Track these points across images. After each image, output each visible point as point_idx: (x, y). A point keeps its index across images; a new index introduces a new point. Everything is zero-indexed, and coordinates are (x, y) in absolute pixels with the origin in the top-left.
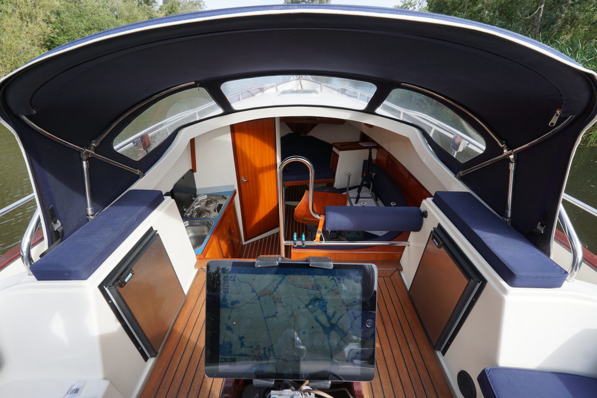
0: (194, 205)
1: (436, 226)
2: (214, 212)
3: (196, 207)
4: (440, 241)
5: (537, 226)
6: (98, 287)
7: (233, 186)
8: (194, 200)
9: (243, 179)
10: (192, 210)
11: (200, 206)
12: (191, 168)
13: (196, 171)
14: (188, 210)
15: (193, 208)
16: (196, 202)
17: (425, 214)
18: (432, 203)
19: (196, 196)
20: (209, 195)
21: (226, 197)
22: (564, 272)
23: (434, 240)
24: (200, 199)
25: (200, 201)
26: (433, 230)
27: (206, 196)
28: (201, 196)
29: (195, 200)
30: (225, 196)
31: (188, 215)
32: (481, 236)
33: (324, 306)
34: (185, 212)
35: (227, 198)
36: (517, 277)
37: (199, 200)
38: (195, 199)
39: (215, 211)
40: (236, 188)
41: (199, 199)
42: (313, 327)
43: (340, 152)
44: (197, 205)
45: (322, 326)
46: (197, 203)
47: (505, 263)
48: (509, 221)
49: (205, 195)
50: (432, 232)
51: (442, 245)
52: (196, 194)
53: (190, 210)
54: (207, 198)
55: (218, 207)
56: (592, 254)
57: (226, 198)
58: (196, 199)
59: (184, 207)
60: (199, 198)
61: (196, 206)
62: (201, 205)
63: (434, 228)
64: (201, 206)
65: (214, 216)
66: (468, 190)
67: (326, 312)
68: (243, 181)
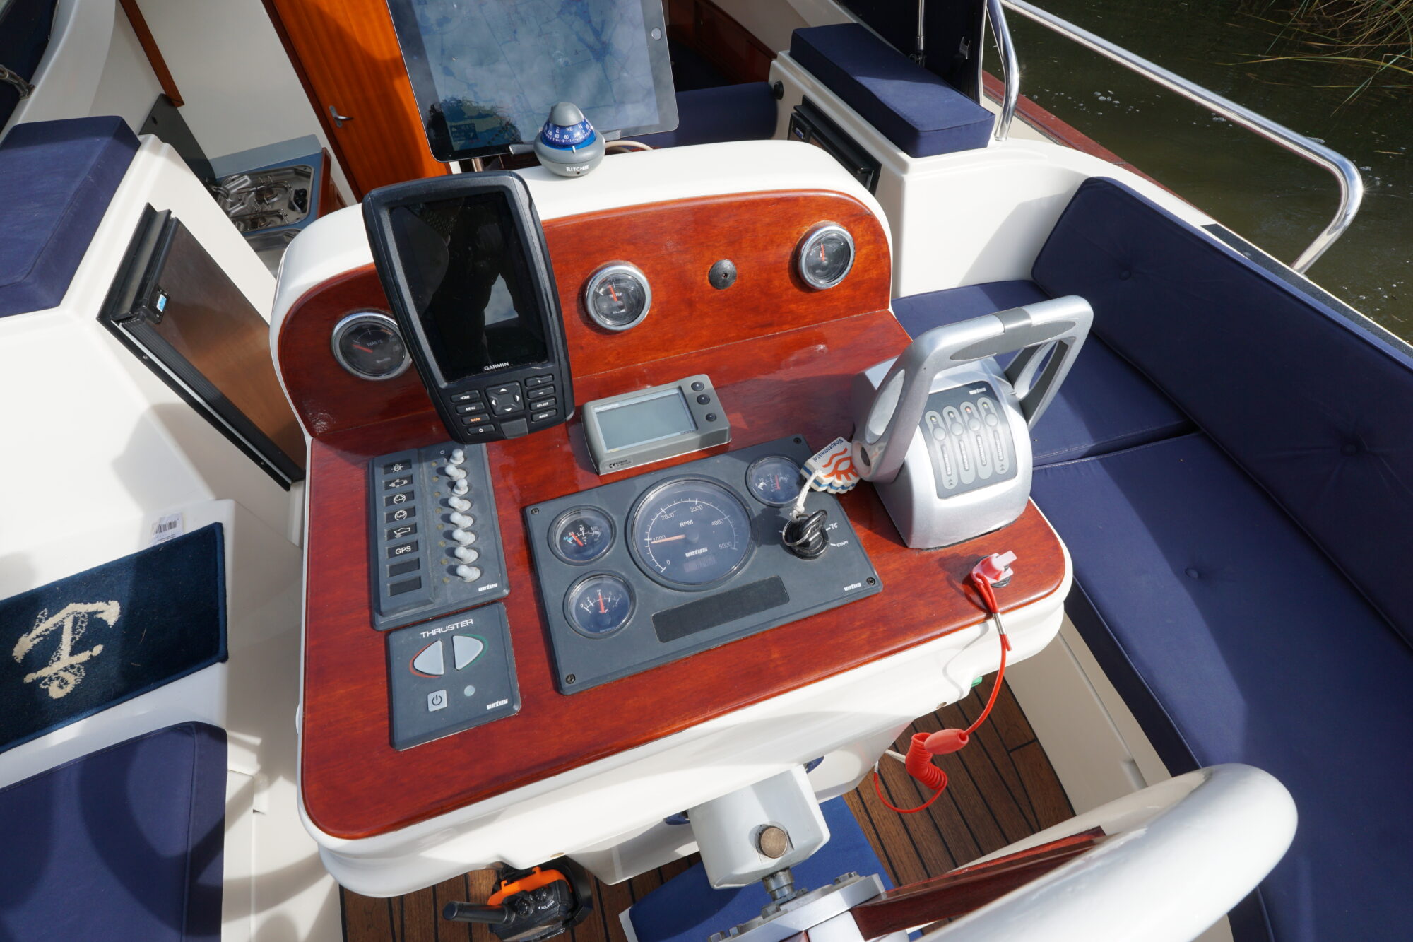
1: (800, 103)
2: (290, 211)
3: (233, 210)
4: (806, 125)
5: (959, 48)
6: (97, 319)
7: (315, 138)
8: (218, 193)
9: (334, 115)
11: (242, 207)
12: (162, 92)
13: (181, 103)
16: (225, 197)
17: (778, 92)
18: (789, 59)
19: (216, 182)
20: (254, 175)
21: (309, 171)
22: (989, 114)
23: (797, 130)
25: (235, 192)
26: (795, 111)
27: (246, 177)
28: (233, 180)
30: (302, 169)
32: (871, 88)
33: (585, 12)
35: (311, 174)
36: (922, 134)
39: (293, 208)
40: (325, 143)
41: (232, 188)
42: (577, 53)
44: (233, 204)
45: (589, 47)
46: (229, 200)
47: (905, 118)
48: (922, 60)
49: (242, 175)
50: (792, 117)
51: (811, 135)
52: (214, 177)
54: (255, 183)
55: (295, 198)
56: (1049, 114)
57: (309, 175)
58: (222, 189)
60: (229, 187)
63: (795, 108)
65: (298, 219)
66: (854, 18)
67: (590, 22)
68: (336, 120)
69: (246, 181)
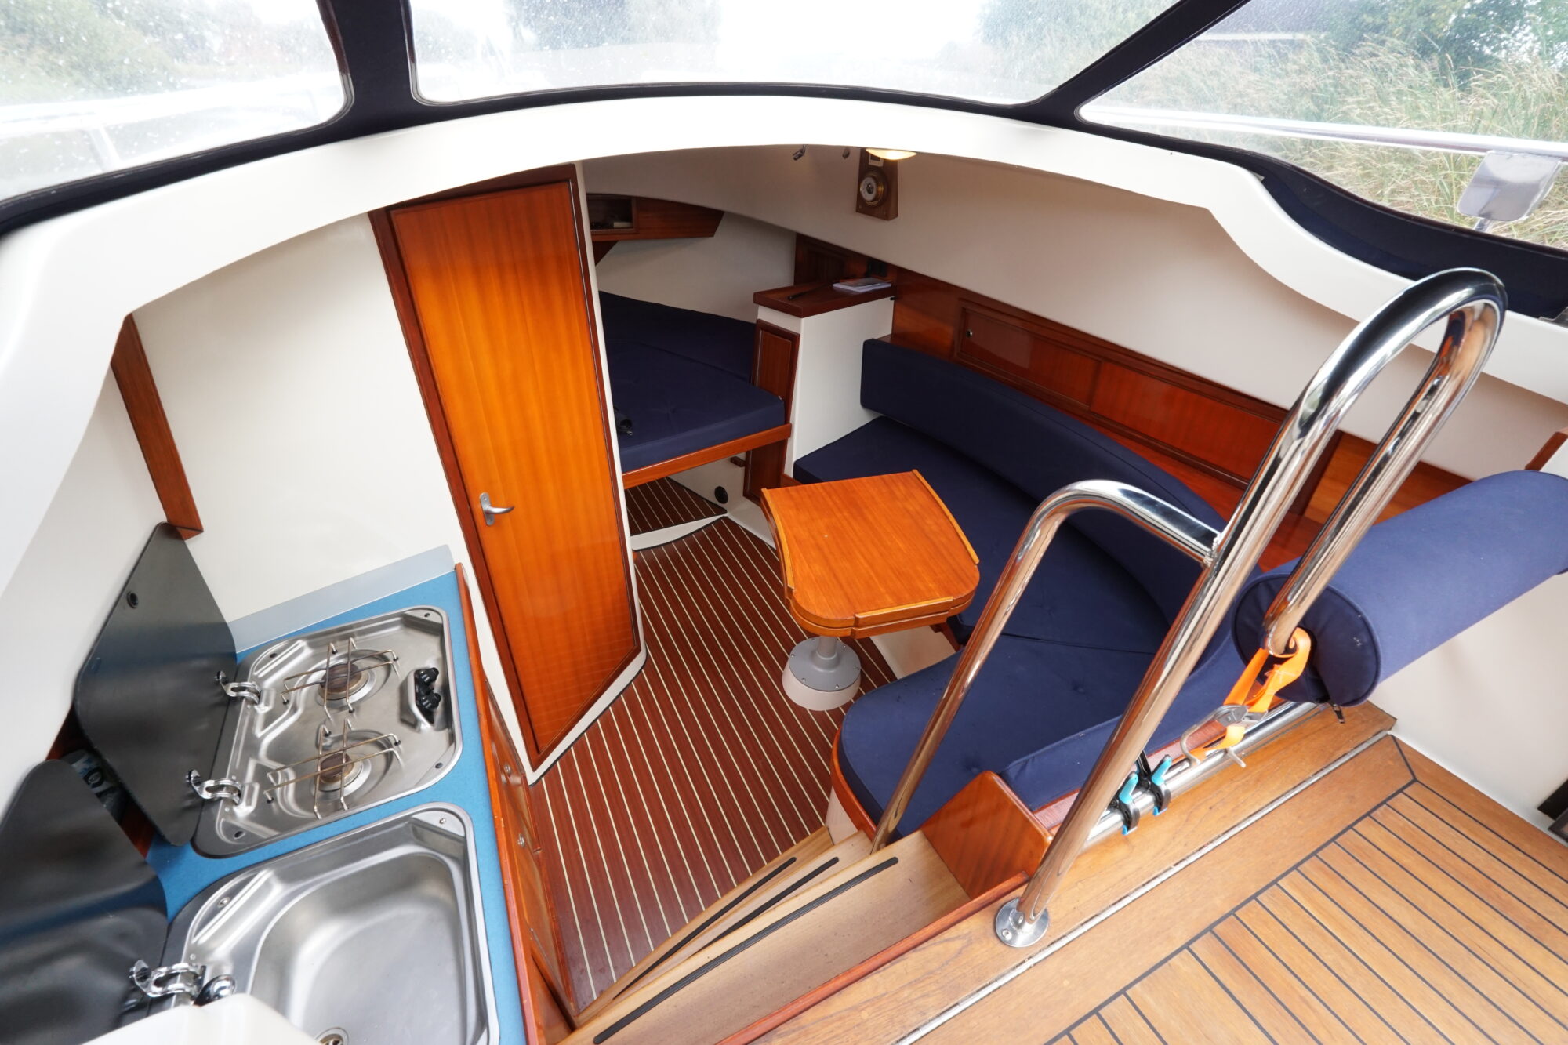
0: (252, 724)
2: (405, 729)
3: (268, 737)
7: (445, 549)
8: (240, 699)
11: (293, 719)
12: (162, 518)
13: (197, 529)
14: (226, 782)
15: (252, 746)
16: (253, 703)
19: (235, 666)
20: (321, 638)
21: (434, 618)
24: (269, 676)
25: (275, 686)
27: (302, 643)
28: (273, 656)
29: (245, 693)
30: (421, 615)
31: (243, 810)
34: (213, 802)
35: (442, 626)
37: (268, 683)
38: (244, 689)
39: (410, 722)
40: (461, 554)
41: (269, 678)
43: (803, 320)
44: (270, 718)
46: (262, 709)
49: (292, 639)
52: (233, 655)
53: (241, 775)
54: (318, 656)
55: (413, 693)
57: (436, 630)
58: (247, 684)
59: (196, 773)
60: (260, 674)
61: (266, 724)
62: (295, 709)
64: (302, 719)
65: (438, 768)
68: (488, 514)
69: (300, 651)
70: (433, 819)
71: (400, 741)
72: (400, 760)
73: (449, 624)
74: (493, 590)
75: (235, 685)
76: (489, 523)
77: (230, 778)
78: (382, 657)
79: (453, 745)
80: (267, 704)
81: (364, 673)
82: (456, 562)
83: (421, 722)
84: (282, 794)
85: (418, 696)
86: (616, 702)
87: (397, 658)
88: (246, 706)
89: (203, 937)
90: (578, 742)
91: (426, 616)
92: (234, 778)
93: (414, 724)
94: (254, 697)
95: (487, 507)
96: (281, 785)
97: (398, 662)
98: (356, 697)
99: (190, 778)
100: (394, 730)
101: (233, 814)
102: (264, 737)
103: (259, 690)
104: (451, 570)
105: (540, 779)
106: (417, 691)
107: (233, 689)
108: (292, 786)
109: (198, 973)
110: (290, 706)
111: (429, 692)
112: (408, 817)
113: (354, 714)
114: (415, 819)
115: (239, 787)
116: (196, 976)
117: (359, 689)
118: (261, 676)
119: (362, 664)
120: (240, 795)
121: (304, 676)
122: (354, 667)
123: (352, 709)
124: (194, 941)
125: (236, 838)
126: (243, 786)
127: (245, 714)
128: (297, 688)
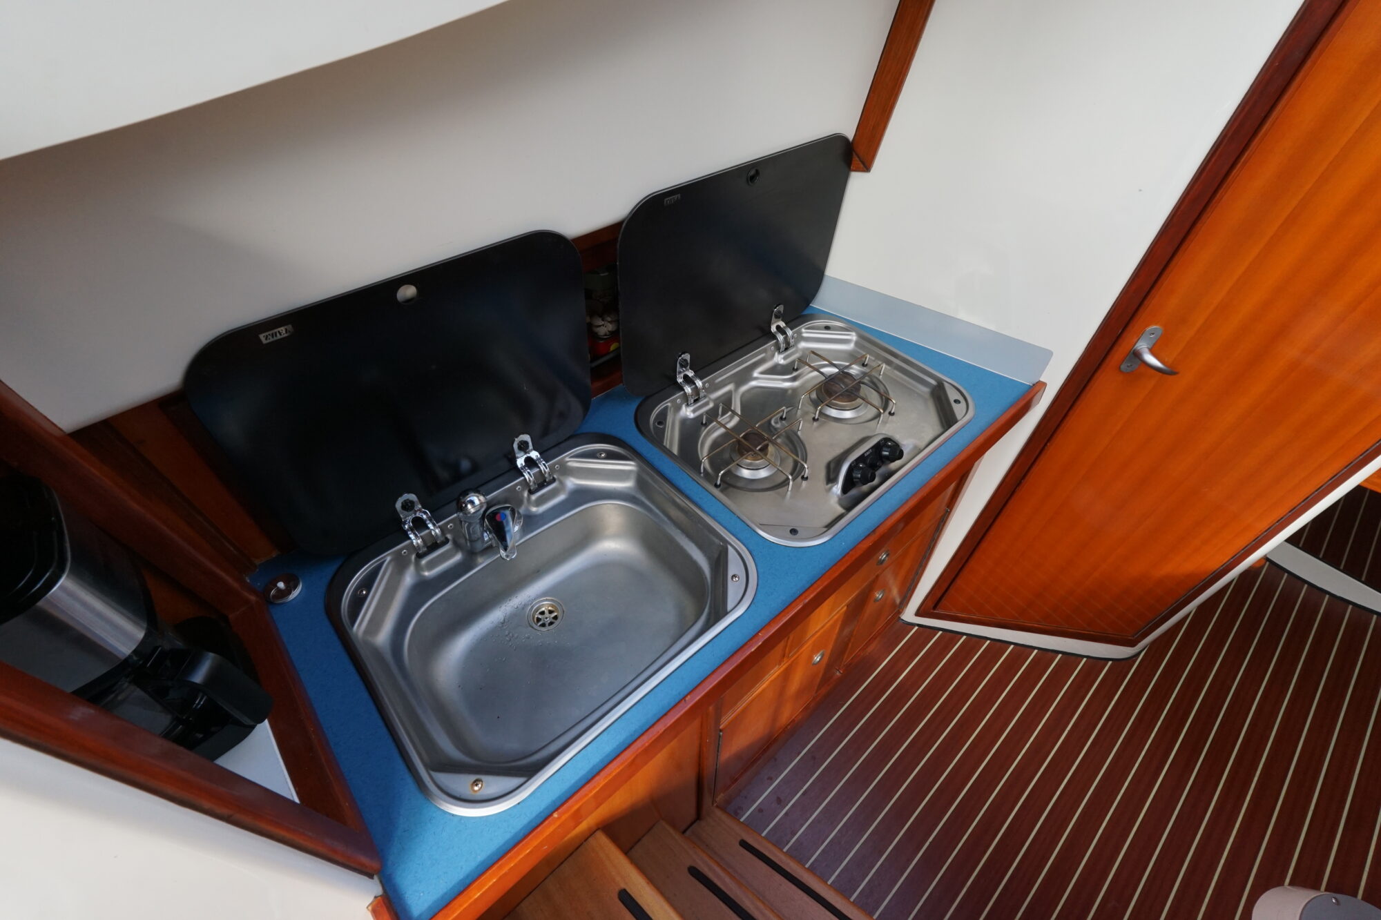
0: (760, 362)
2: (822, 474)
3: (761, 380)
7: (1044, 356)
8: (774, 337)
10: (730, 387)
11: (787, 385)
12: (851, 132)
13: (867, 167)
14: (699, 383)
15: (744, 377)
16: (778, 348)
19: (799, 311)
20: (869, 339)
21: (958, 409)
24: (810, 339)
25: (803, 351)
27: (853, 337)
28: (827, 328)
29: (781, 338)
30: (955, 398)
31: (686, 412)
34: (677, 387)
35: (956, 421)
37: (803, 345)
38: (785, 333)
39: (832, 473)
40: (1055, 377)
41: (808, 340)
44: (774, 370)
46: (779, 359)
49: (851, 326)
53: (712, 388)
54: (854, 358)
57: (947, 419)
58: (790, 332)
59: (687, 357)
60: (805, 333)
61: (768, 372)
62: (794, 379)
64: (794, 390)
68: (1137, 355)
69: (845, 341)
70: (734, 567)
71: (807, 478)
72: (789, 493)
73: (963, 427)
74: (1049, 440)
75: (782, 324)
76: (1123, 367)
77: (704, 384)
78: (886, 401)
79: (825, 529)
80: (785, 358)
81: (859, 401)
82: (1042, 379)
83: (837, 483)
84: (714, 427)
85: (861, 459)
86: (1046, 655)
87: (893, 414)
88: (771, 345)
89: (574, 463)
90: (975, 639)
91: (957, 401)
92: (707, 385)
93: (831, 479)
94: (783, 346)
95: (1143, 346)
96: (719, 423)
97: (891, 417)
98: (833, 413)
99: (680, 356)
100: (815, 467)
101: (678, 408)
102: (756, 379)
103: (792, 344)
104: (1028, 381)
105: (913, 625)
106: (866, 455)
107: (778, 327)
108: (722, 430)
109: (547, 480)
110: (795, 374)
111: (874, 467)
112: (726, 542)
113: (815, 424)
114: (727, 549)
115: (702, 394)
116: (545, 481)
117: (843, 409)
118: (805, 335)
119: (865, 390)
120: (696, 401)
121: (827, 363)
122: (857, 388)
123: (816, 418)
124: (567, 459)
125: (656, 424)
126: (705, 397)
127: (765, 351)
128: (810, 366)
